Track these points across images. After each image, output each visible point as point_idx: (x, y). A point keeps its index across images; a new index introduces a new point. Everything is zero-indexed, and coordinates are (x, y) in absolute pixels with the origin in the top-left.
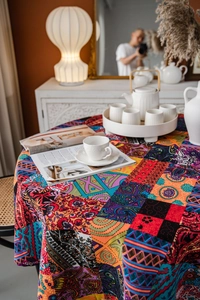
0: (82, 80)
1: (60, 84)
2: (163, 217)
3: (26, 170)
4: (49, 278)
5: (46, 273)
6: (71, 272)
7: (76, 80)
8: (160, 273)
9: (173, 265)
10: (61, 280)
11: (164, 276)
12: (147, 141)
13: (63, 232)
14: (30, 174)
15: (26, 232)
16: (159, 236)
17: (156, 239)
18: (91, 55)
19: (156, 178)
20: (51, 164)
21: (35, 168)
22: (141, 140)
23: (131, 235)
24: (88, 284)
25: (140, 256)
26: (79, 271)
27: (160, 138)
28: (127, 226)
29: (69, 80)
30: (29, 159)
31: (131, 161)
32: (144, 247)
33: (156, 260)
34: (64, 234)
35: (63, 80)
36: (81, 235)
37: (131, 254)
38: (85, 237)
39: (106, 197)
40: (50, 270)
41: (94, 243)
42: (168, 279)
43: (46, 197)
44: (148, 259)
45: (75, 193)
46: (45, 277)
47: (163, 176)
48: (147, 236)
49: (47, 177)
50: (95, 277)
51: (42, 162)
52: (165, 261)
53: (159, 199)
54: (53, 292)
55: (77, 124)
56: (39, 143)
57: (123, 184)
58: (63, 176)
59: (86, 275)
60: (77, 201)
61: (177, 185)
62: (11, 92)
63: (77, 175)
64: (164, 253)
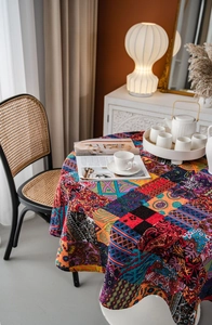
0: (149, 92)
1: (129, 93)
2: (144, 219)
3: (69, 167)
4: (66, 244)
5: (64, 239)
6: (81, 244)
7: (144, 92)
8: (132, 255)
9: (141, 251)
10: (73, 248)
11: (134, 258)
12: (173, 163)
13: (78, 214)
14: (71, 171)
15: (59, 212)
16: (135, 229)
17: (132, 230)
18: (165, 69)
19: (158, 192)
20: (88, 166)
21: (76, 167)
22: (169, 161)
23: (117, 224)
24: (91, 256)
25: (120, 240)
26: (87, 245)
27: (185, 163)
28: (118, 218)
29: (137, 91)
30: (74, 159)
31: (148, 176)
32: (124, 234)
33: (130, 245)
34: (79, 216)
35: (132, 90)
36: (89, 218)
37: (114, 236)
38: (91, 220)
39: (114, 198)
40: (67, 238)
41: (96, 226)
42: (137, 260)
43: (75, 189)
44: (125, 243)
45: (95, 190)
46: (63, 242)
47: (165, 193)
48: (127, 227)
49: (81, 175)
50: (96, 252)
51: (82, 163)
52: (137, 248)
53: (150, 207)
54: (66, 254)
55: (124, 137)
56: (86, 148)
57: (132, 192)
58: (92, 177)
59: (91, 250)
60: (93, 196)
61: (170, 201)
62: (85, 92)
63: (103, 178)
64: (137, 242)
